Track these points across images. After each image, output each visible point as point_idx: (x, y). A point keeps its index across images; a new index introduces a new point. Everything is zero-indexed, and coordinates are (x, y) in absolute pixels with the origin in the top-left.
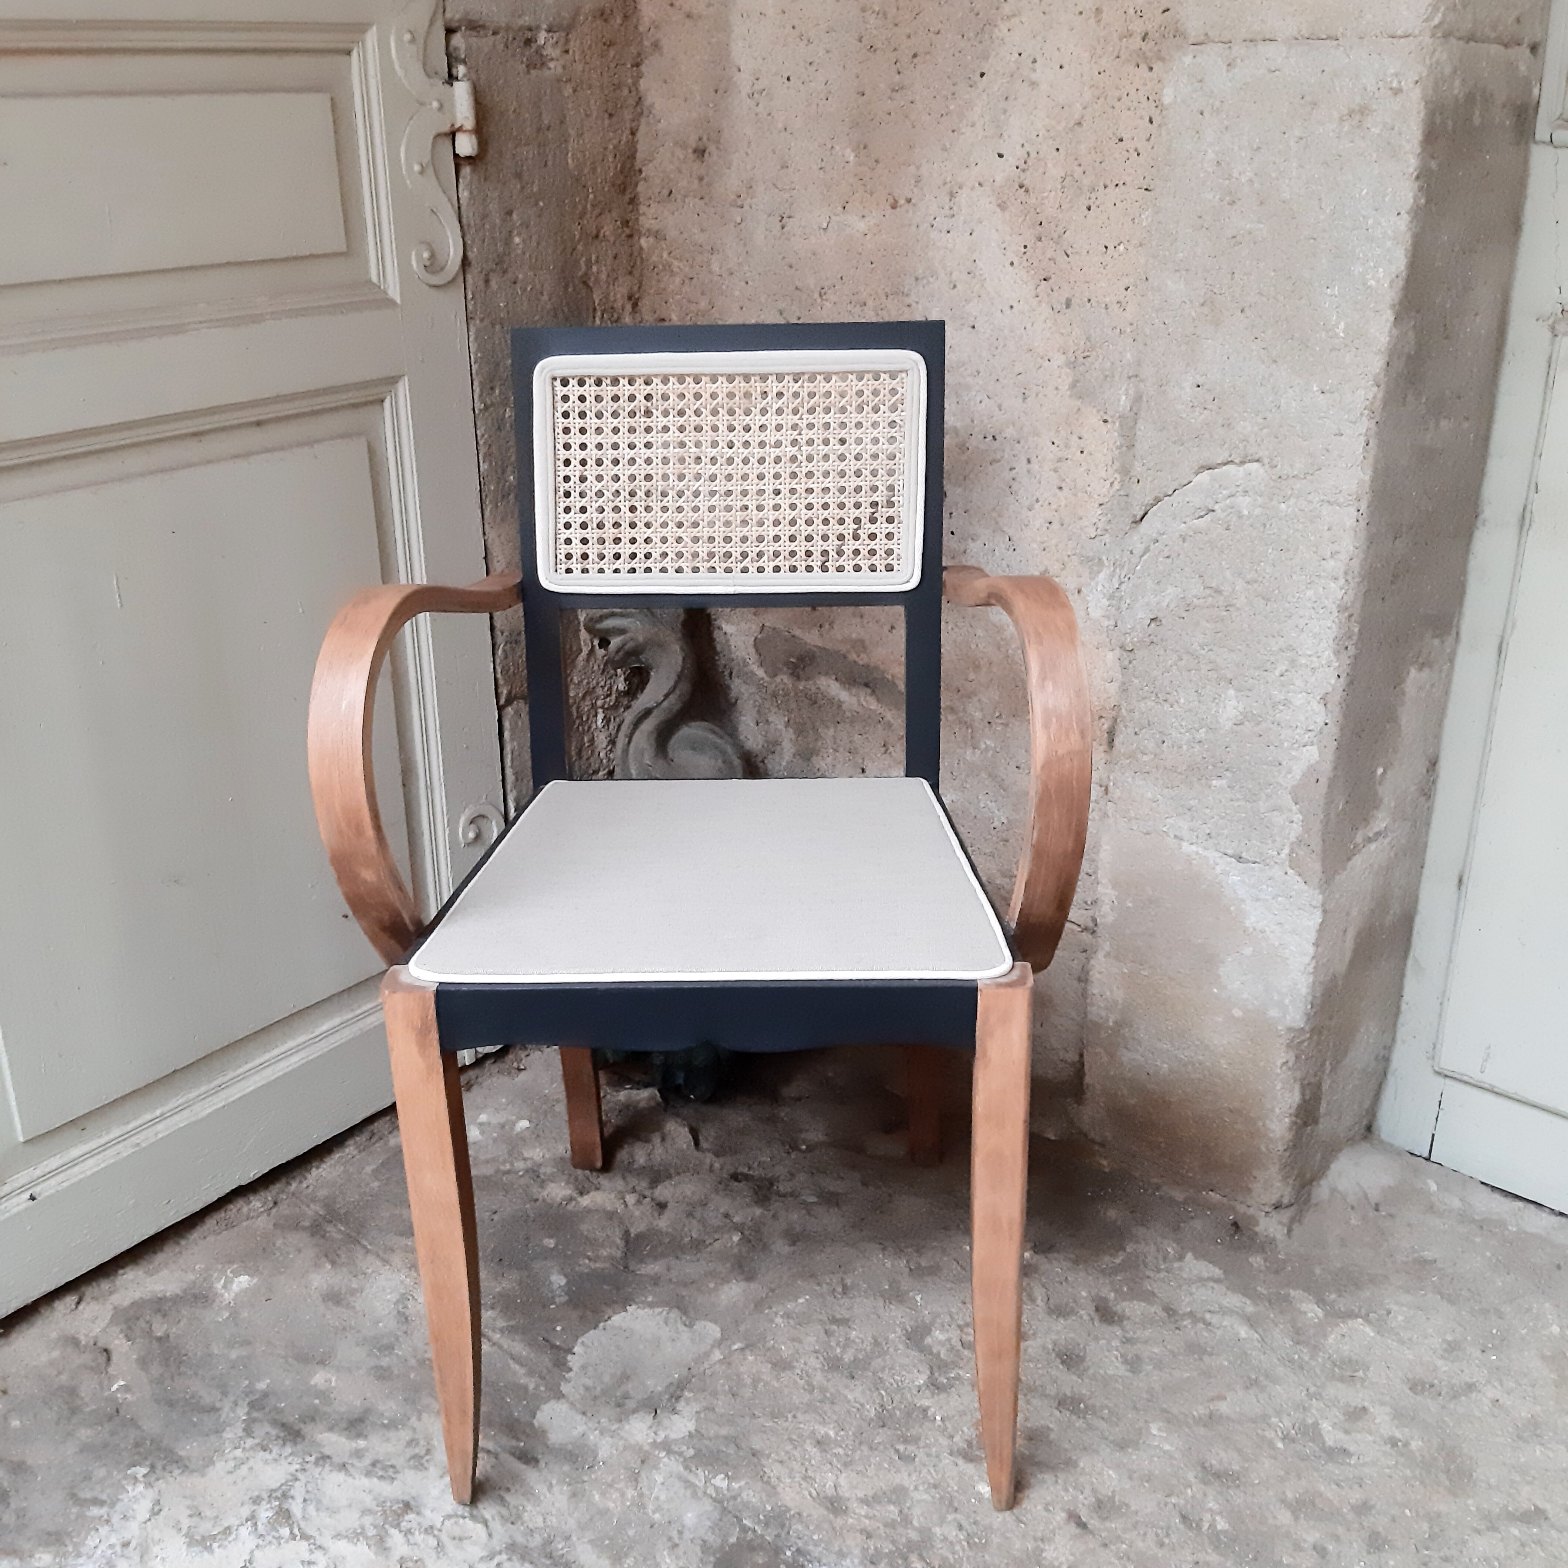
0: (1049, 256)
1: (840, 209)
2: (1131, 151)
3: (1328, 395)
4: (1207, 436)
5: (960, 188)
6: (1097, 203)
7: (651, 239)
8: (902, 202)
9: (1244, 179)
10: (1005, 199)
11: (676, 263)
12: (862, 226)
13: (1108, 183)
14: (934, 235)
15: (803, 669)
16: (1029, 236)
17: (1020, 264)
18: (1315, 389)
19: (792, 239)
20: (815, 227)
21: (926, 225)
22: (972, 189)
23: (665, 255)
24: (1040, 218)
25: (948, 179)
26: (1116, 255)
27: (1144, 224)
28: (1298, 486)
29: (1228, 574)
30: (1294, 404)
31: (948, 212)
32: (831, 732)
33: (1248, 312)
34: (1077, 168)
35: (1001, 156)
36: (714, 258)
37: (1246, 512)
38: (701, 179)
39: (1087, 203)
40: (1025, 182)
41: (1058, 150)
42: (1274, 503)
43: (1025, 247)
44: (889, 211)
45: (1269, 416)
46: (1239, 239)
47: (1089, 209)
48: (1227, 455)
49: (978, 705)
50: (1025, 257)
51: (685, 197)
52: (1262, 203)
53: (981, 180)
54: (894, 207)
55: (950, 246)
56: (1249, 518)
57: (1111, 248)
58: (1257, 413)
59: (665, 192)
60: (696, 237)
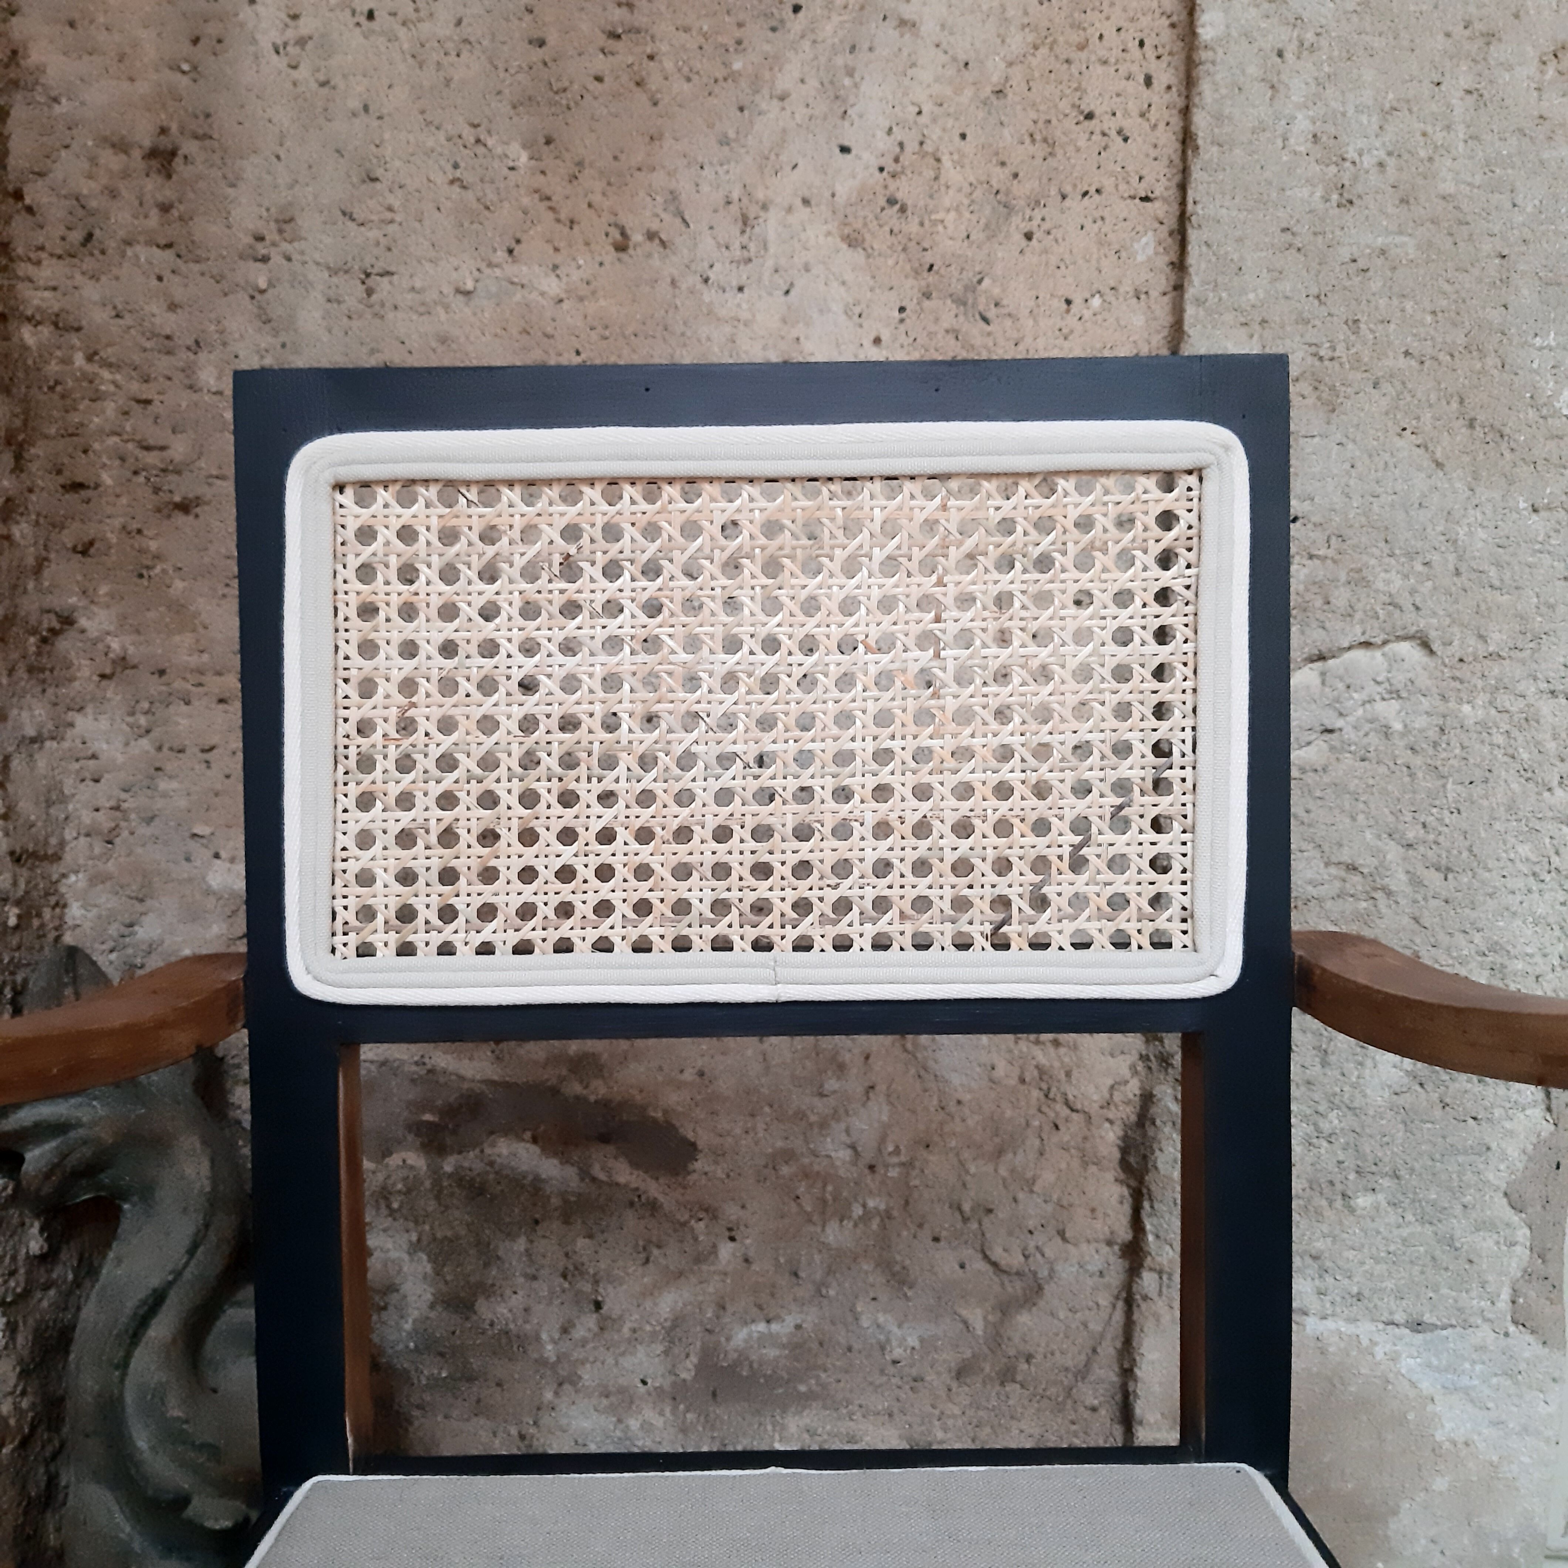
0: (946, 325)
1: (501, 255)
2: (1113, 133)
3: (1543, 514)
4: (1319, 602)
5: (765, 207)
6: (1046, 226)
7: (46, 331)
8: (637, 237)
9: (1368, 161)
10: (858, 225)
11: (106, 374)
12: (552, 286)
13: (1068, 189)
14: (709, 295)
15: (454, 1132)
16: (909, 290)
17: (895, 339)
18: (1522, 505)
19: (390, 315)
20: (448, 290)
21: (693, 280)
22: (790, 210)
23: (79, 360)
24: (928, 258)
25: (735, 196)
26: (1087, 314)
27: (1140, 258)
28: (1496, 671)
29: (1368, 835)
30: (1481, 534)
31: (738, 253)
32: (521, 1244)
33: (1386, 387)
34: (999, 169)
35: (845, 150)
36: (203, 356)
37: (1398, 726)
38: (165, 208)
39: (1025, 227)
40: (899, 196)
41: (963, 136)
42: (1452, 705)
43: (902, 309)
44: (610, 255)
45: (1435, 557)
46: (1362, 264)
47: (1029, 236)
48: (1358, 630)
49: (844, 1137)
50: (902, 328)
51: (129, 243)
52: (1402, 201)
53: (807, 194)
54: (621, 248)
55: (745, 315)
56: (1403, 735)
57: (1078, 301)
58: (1411, 555)
59: (76, 236)
60: (157, 321)
